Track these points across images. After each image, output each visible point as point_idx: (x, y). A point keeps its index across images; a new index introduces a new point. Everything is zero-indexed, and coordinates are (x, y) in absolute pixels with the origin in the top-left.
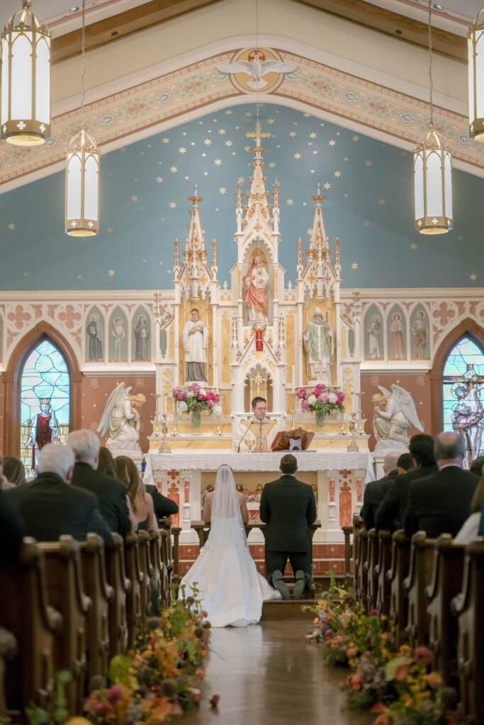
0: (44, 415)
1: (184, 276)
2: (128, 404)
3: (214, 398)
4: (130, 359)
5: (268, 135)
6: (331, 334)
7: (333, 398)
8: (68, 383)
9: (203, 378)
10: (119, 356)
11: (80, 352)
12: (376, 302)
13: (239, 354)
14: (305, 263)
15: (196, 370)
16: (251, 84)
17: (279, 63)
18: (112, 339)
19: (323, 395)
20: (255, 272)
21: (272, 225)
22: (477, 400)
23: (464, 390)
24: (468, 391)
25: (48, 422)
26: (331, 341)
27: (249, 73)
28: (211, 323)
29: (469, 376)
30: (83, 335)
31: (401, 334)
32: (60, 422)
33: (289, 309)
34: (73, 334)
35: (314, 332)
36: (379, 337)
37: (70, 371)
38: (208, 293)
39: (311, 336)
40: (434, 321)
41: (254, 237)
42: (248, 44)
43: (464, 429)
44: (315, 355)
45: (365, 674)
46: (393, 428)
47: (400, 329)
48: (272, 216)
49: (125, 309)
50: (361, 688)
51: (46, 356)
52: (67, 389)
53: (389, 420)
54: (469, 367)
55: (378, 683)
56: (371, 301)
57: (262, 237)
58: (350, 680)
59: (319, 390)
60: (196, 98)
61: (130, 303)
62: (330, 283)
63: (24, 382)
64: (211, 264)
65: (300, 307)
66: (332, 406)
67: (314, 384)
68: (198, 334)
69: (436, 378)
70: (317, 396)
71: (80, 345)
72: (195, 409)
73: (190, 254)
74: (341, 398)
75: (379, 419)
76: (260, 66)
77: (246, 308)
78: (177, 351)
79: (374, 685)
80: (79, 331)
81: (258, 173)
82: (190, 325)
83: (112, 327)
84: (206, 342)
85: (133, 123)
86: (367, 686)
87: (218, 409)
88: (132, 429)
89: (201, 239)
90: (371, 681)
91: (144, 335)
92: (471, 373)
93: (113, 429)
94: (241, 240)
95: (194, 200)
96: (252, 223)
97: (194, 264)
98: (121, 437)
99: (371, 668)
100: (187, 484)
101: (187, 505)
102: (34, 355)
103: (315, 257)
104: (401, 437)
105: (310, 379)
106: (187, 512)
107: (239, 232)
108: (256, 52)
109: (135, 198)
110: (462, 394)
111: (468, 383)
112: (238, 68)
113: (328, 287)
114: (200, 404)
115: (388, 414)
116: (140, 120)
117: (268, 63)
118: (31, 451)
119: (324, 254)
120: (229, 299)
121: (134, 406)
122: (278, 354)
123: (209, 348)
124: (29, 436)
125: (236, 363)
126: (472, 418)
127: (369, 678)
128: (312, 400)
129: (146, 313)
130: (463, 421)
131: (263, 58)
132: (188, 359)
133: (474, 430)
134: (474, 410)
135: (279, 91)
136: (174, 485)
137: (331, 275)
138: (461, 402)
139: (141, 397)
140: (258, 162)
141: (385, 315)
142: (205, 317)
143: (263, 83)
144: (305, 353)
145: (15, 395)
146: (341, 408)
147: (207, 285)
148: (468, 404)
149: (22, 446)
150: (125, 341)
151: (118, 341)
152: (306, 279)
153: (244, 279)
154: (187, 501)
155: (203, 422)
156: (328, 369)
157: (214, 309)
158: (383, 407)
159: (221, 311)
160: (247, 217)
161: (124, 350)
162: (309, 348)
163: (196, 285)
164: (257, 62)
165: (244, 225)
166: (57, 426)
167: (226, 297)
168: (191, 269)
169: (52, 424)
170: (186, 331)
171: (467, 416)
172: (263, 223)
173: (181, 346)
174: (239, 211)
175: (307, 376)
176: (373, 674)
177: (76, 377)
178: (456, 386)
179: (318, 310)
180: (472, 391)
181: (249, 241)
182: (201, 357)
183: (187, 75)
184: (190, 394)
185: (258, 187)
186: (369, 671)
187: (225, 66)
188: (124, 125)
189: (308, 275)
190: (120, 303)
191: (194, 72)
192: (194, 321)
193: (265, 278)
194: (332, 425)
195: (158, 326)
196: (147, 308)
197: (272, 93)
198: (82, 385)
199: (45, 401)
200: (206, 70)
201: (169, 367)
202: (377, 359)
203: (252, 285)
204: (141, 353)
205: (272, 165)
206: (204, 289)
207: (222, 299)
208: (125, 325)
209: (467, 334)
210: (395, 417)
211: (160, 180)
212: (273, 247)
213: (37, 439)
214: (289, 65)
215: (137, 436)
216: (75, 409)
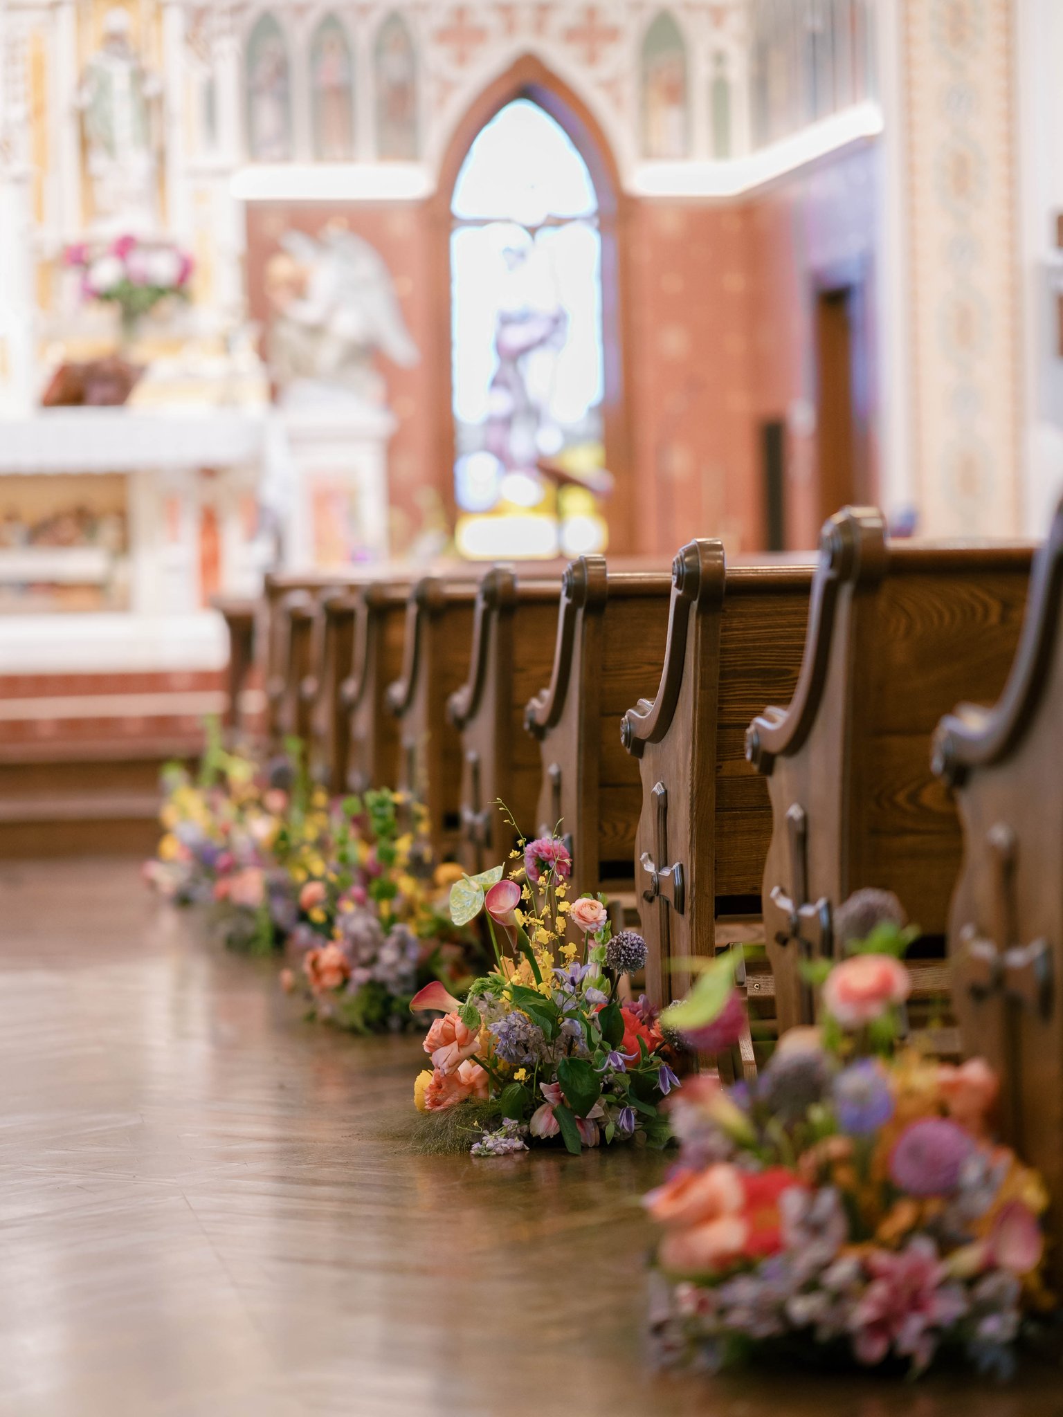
6: (152, 90)
7: (162, 268)
19: (137, 260)
31: (342, 94)
35: (104, 88)
36: (283, 101)
39: (98, 95)
40: (435, 58)
45: (356, 943)
46: (329, 355)
47: (341, 79)
50: (346, 981)
55: (392, 966)
58: (314, 963)
66: (160, 294)
67: (110, 230)
70: (122, 261)
74: (186, 270)
75: (289, 323)
79: (380, 972)
86: (360, 975)
90: (373, 961)
99: (370, 929)
105: (97, 213)
115: (311, 316)
127: (365, 954)
128: (107, 271)
141: (299, 39)
146: (187, 298)
175: (91, 210)
176: (377, 944)
179: (115, 22)
186: (366, 935)
202: (278, 160)
209: (525, 92)
210: (333, 323)
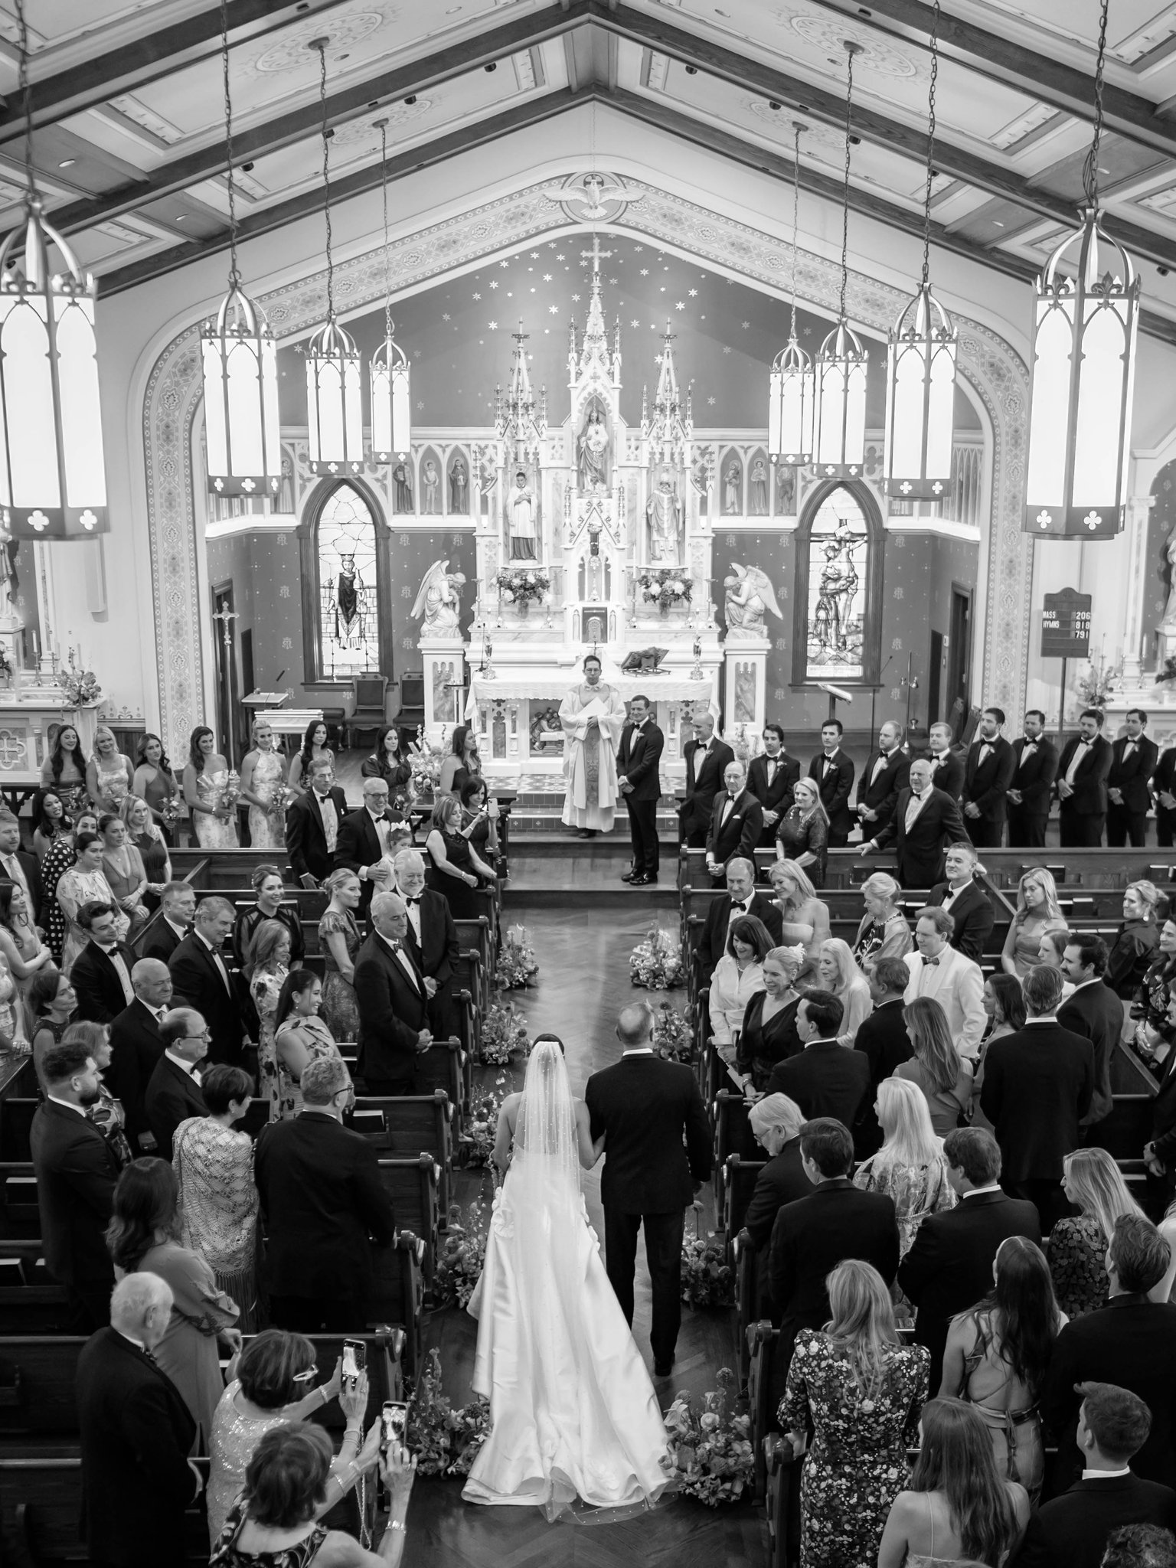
0: (347, 575)
1: (508, 433)
2: (445, 585)
3: (543, 584)
4: (445, 510)
5: (608, 254)
6: (679, 506)
7: (679, 588)
8: (373, 536)
9: (531, 555)
10: (432, 506)
11: (387, 502)
12: (735, 444)
13: (573, 534)
14: (650, 417)
15: (522, 548)
16: (586, 212)
17: (621, 190)
18: (424, 487)
19: (668, 583)
20: (592, 429)
21: (611, 374)
22: (849, 561)
23: (834, 549)
24: (839, 550)
25: (352, 582)
26: (679, 514)
27: (585, 200)
28: (540, 488)
29: (841, 533)
30: (389, 482)
31: (764, 484)
32: (366, 584)
33: (631, 470)
34: (377, 480)
35: (660, 503)
36: (738, 488)
37: (375, 523)
38: (536, 454)
39: (656, 508)
41: (590, 389)
42: (582, 167)
43: (833, 596)
44: (660, 530)
46: (747, 616)
47: (763, 478)
48: (612, 364)
49: (438, 451)
51: (345, 504)
52: (373, 543)
53: (742, 606)
54: (841, 523)
56: (730, 444)
57: (600, 389)
59: (665, 575)
60: (521, 230)
61: (444, 443)
62: (680, 444)
63: (322, 534)
64: (539, 417)
65: (644, 471)
66: (678, 597)
67: (658, 566)
68: (525, 503)
69: (803, 537)
70: (661, 584)
71: (386, 493)
72: (523, 597)
73: (515, 406)
74: (688, 586)
75: (731, 605)
76: (597, 193)
77: (581, 473)
78: (500, 522)
80: (385, 476)
81: (596, 305)
82: (515, 493)
83: (423, 472)
84: (534, 514)
85: (444, 261)
87: (548, 597)
88: (451, 612)
89: (527, 387)
91: (461, 483)
92: (844, 529)
93: (428, 613)
94: (574, 394)
95: (519, 337)
96: (588, 371)
97: (520, 422)
98: (438, 622)
100: (514, 713)
101: (514, 736)
102: (332, 501)
103: (662, 410)
104: (756, 625)
105: (654, 558)
106: (515, 743)
107: (573, 384)
108: (593, 176)
109: (446, 317)
110: (831, 554)
111: (839, 542)
112: (568, 194)
113: (677, 450)
114: (526, 593)
115: (741, 600)
116: (452, 257)
117: (607, 189)
118: (333, 617)
119: (673, 410)
120: (561, 458)
121: (451, 587)
122: (617, 534)
123: (538, 521)
124: (331, 598)
125: (569, 545)
126: (842, 582)
128: (655, 589)
129: (463, 455)
130: (831, 586)
131: (601, 183)
132: (513, 533)
133: (844, 596)
134: (844, 574)
135: (621, 221)
136: (499, 713)
137: (680, 434)
138: (830, 564)
139: (461, 578)
140: (596, 291)
141: (746, 461)
142: (532, 479)
143: (601, 212)
144: (649, 526)
145: (312, 551)
146: (688, 599)
147: (534, 444)
148: (838, 566)
149: (323, 610)
150: (439, 490)
151: (431, 489)
152: (651, 438)
153: (579, 438)
154: (514, 731)
155: (530, 610)
156: (675, 547)
157: (544, 472)
158: (737, 591)
159: (552, 472)
160: (582, 363)
161: (439, 501)
162: (653, 522)
163: (522, 447)
164: (594, 187)
165: (579, 374)
166: (363, 588)
167: (557, 456)
168: (516, 427)
169: (356, 585)
170: (511, 501)
171: (836, 580)
172: (602, 371)
173: (506, 516)
174: (573, 355)
177: (383, 533)
178: (825, 545)
179: (665, 477)
180: (844, 551)
181: (585, 394)
182: (530, 533)
183: (511, 205)
184: (517, 582)
185: (595, 323)
187: (555, 192)
188: (432, 264)
189: (654, 433)
190: (433, 443)
191: (518, 201)
192: (520, 487)
193: (603, 438)
194: (678, 614)
195: (478, 490)
196: (464, 450)
197: (613, 223)
198: (391, 542)
199: (347, 558)
200: (532, 199)
201: (492, 539)
202: (734, 514)
203: (588, 447)
204: (458, 504)
205: (614, 281)
206: (531, 450)
207: (553, 458)
208: (439, 471)
209: (841, 485)
210: (751, 602)
211: (477, 296)
212: (613, 402)
213: (340, 603)
214: (632, 193)
215: (456, 620)
216: (382, 570)
